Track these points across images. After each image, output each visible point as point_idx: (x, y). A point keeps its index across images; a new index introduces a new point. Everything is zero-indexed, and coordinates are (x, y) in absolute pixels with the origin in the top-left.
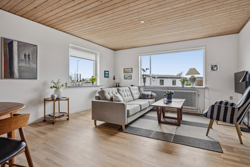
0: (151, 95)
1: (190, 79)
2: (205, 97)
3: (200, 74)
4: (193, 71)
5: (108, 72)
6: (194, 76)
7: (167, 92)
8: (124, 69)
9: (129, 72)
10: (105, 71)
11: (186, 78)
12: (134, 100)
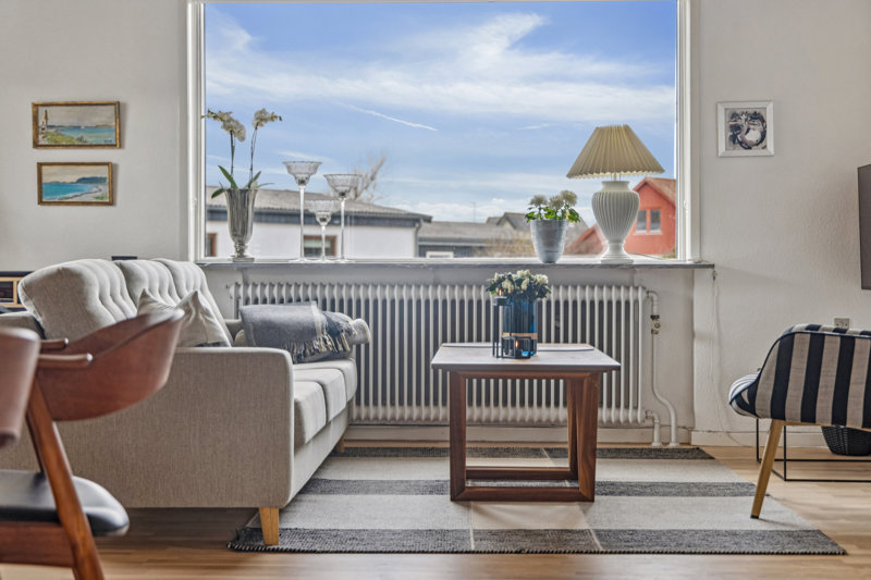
0: (334, 331)
1: (598, 202)
2: (692, 334)
6: (624, 184)
7: (507, 284)
8: (36, 107)
11: (569, 199)
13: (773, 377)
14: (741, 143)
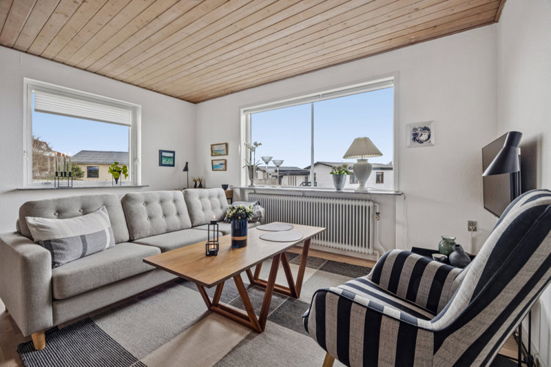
1: (355, 167)
2: (395, 221)
3: (381, 154)
4: (363, 146)
5: (174, 152)
6: (366, 160)
8: (212, 145)
9: (222, 153)
10: (161, 152)
11: (345, 166)
12: (193, 227)
13: (315, 320)
14: (418, 141)
